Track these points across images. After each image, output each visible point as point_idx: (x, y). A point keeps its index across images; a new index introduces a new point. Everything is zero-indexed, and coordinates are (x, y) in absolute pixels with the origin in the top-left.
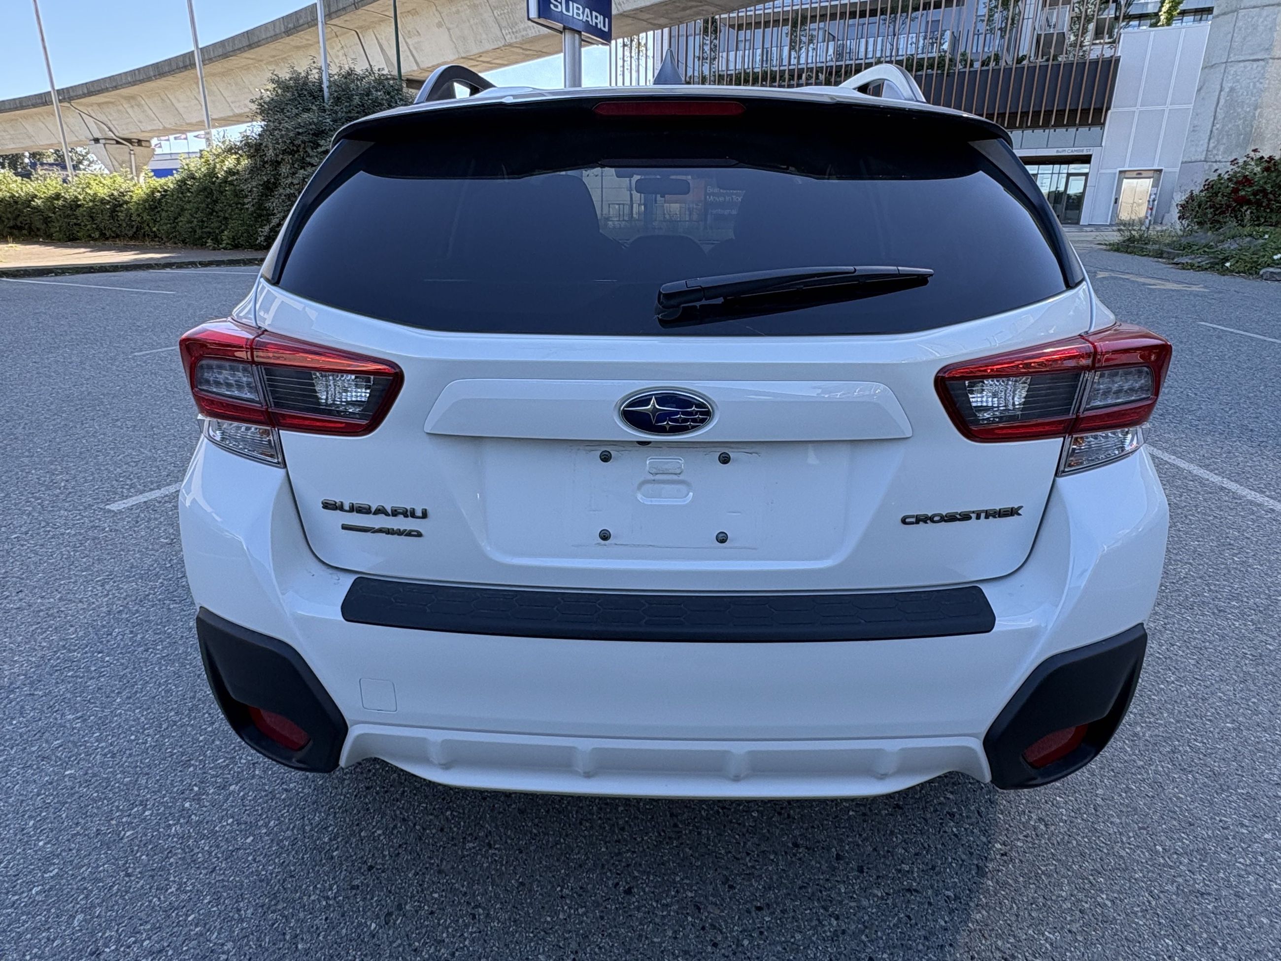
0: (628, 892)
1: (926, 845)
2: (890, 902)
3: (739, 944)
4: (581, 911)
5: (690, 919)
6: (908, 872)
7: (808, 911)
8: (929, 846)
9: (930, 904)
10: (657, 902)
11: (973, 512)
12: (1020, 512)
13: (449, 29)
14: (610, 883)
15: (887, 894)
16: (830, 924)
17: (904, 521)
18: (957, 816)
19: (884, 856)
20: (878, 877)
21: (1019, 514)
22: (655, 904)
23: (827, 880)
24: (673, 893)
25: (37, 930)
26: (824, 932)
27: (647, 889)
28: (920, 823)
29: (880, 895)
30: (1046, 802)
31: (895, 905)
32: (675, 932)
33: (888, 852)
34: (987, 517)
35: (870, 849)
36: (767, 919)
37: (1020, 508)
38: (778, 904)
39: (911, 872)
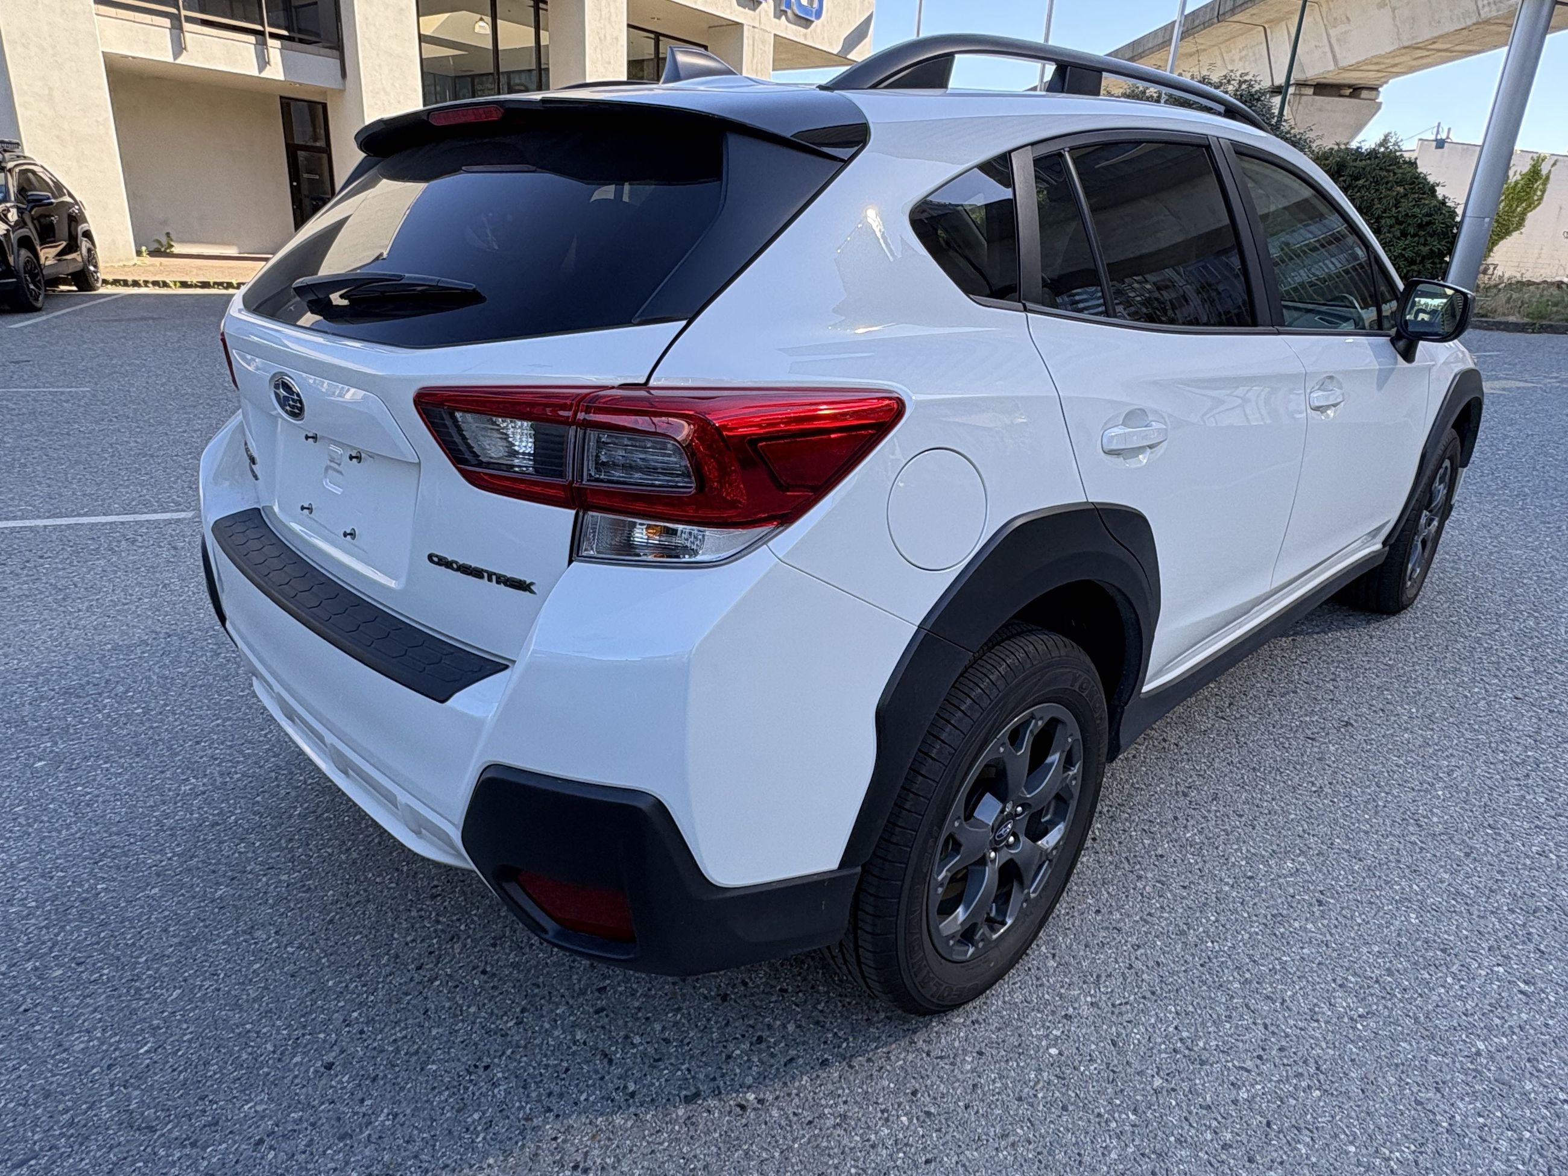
0: (434, 897)
1: (687, 1041)
2: (574, 1048)
3: (431, 981)
4: (393, 885)
5: (435, 941)
6: (632, 1043)
7: (509, 1002)
8: (688, 1044)
9: (602, 1078)
10: (437, 915)
11: (487, 571)
12: (532, 587)
13: (1394, 9)
14: (435, 883)
15: (585, 1043)
16: (507, 1022)
17: (430, 557)
18: (763, 1046)
19: (637, 1019)
20: (603, 1027)
21: (532, 592)
22: (434, 914)
23: (563, 996)
24: (455, 918)
25: (200, 717)
26: (493, 1023)
27: (446, 904)
28: (716, 1023)
29: (578, 1037)
30: (883, 1111)
31: (574, 1054)
32: (413, 941)
33: (647, 1019)
34: (498, 582)
35: (637, 1004)
36: (476, 982)
37: (532, 584)
38: (499, 980)
39: (634, 1046)
